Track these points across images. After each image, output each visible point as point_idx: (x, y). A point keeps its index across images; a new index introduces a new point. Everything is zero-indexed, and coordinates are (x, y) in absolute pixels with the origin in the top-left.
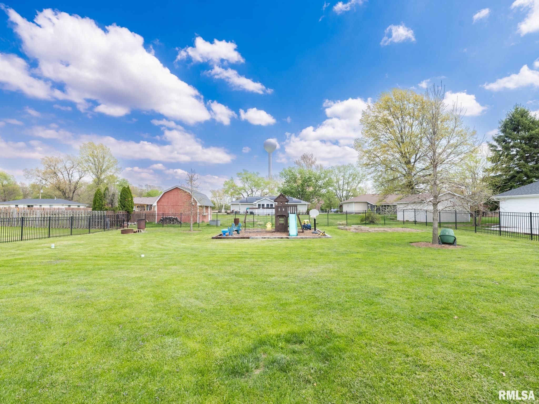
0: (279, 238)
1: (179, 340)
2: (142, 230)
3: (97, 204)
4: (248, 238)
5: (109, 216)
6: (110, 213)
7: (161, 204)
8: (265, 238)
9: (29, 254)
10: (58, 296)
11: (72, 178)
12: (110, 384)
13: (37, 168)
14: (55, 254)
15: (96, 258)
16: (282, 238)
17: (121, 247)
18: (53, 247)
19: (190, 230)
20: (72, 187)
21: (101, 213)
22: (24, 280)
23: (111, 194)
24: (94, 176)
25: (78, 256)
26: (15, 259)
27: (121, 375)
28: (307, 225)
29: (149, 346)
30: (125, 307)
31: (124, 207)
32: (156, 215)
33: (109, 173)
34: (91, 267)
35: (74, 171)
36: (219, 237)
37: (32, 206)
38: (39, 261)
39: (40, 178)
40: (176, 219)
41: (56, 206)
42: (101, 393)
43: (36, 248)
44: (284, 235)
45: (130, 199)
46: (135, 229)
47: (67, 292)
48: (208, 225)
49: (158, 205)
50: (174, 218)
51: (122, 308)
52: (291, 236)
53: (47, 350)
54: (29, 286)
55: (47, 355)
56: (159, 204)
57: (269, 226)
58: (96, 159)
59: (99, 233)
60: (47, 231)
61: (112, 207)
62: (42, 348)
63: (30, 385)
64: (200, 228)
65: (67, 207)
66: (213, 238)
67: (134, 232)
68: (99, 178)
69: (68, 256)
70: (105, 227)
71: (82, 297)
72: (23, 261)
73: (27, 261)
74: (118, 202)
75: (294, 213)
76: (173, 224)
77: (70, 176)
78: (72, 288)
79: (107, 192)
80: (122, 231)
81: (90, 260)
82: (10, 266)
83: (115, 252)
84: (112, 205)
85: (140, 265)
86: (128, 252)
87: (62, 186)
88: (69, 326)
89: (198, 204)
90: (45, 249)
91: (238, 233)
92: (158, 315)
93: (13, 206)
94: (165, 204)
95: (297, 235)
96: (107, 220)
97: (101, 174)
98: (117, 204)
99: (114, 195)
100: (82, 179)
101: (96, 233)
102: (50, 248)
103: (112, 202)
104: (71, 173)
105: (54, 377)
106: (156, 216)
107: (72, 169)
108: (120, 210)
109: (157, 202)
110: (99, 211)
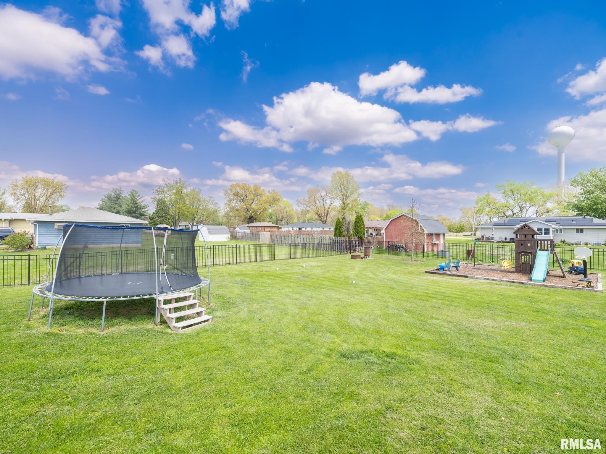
0: (508, 281)
1: (332, 336)
2: (368, 256)
3: (338, 231)
4: (467, 277)
5: (345, 242)
6: (346, 239)
7: (389, 231)
8: (488, 279)
9: (292, 270)
10: (295, 301)
11: (326, 204)
12: (297, 341)
13: (304, 198)
14: (304, 272)
15: (324, 279)
16: (513, 282)
17: (344, 272)
18: (304, 267)
19: (411, 260)
20: (326, 212)
21: (339, 239)
22: (285, 288)
23: (347, 222)
24: (341, 202)
25: (315, 276)
26: (285, 273)
27: (302, 340)
28: (577, 267)
29: (319, 334)
30: (320, 314)
31: (357, 233)
32: (384, 242)
33: (351, 198)
34: (317, 285)
35: (327, 198)
36: (434, 271)
37: (301, 228)
38: (295, 276)
39: (305, 206)
40: (402, 247)
41: (315, 229)
42: (294, 343)
43: (296, 266)
44: (523, 278)
45: (362, 226)
46: (362, 255)
47: (300, 299)
48: (435, 255)
49: (385, 233)
50: (401, 246)
51: (318, 314)
52: (534, 281)
53: (283, 323)
54: (286, 292)
55: (283, 325)
56: (387, 231)
57: (507, 264)
58: (342, 187)
59: (336, 256)
60: (304, 251)
61: (348, 234)
62: (282, 322)
63: (275, 332)
64: (424, 259)
65: (322, 229)
66: (426, 272)
67: (361, 258)
68: (344, 203)
69: (310, 275)
70: (341, 251)
71: (305, 303)
72: (288, 275)
73: (289, 275)
74: (352, 229)
75: (547, 250)
76: (400, 251)
77: (324, 203)
78: (302, 298)
79: (344, 221)
80: (352, 256)
81: (320, 280)
82: (282, 278)
83: (337, 276)
84: (348, 232)
85: (347, 289)
86: (346, 278)
87: (320, 212)
88: (294, 316)
89: (426, 232)
90: (300, 268)
91: (457, 270)
92: (332, 322)
93: (291, 229)
94: (392, 231)
95: (544, 281)
96: (344, 245)
97: (346, 199)
98: (351, 231)
99: (349, 223)
100: (333, 205)
101: (335, 256)
102: (303, 267)
103: (348, 230)
104: (325, 200)
105: (282, 333)
106: (384, 244)
107: (326, 197)
108: (354, 236)
109: (385, 229)
110: (338, 237)
